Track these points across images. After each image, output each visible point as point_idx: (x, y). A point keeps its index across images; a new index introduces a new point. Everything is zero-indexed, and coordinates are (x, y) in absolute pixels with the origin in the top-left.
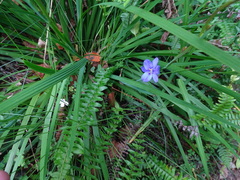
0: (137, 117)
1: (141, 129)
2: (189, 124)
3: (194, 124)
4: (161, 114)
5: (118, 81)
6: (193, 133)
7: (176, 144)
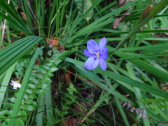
0: (89, 96)
1: (92, 110)
2: (137, 106)
3: (141, 106)
4: (111, 95)
5: (73, 64)
6: (141, 115)
7: (122, 118)
